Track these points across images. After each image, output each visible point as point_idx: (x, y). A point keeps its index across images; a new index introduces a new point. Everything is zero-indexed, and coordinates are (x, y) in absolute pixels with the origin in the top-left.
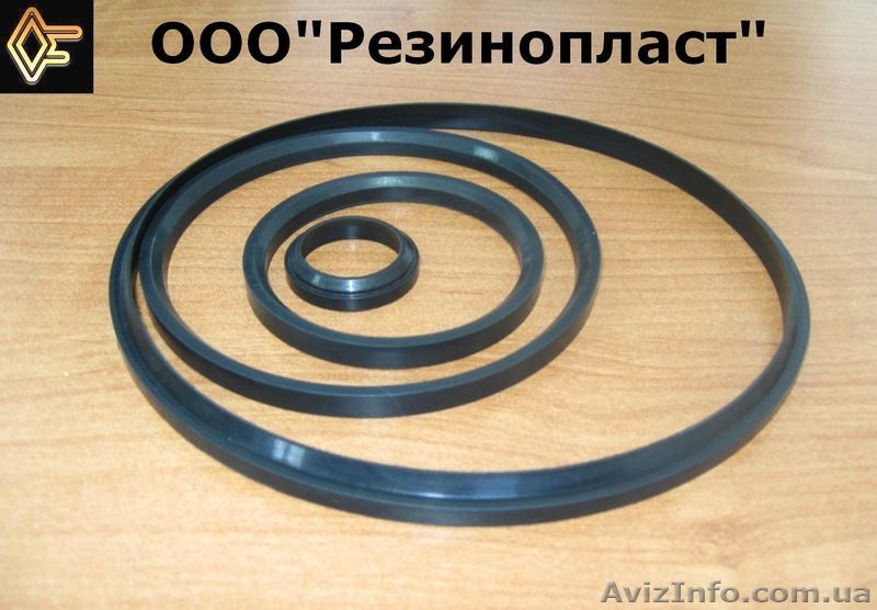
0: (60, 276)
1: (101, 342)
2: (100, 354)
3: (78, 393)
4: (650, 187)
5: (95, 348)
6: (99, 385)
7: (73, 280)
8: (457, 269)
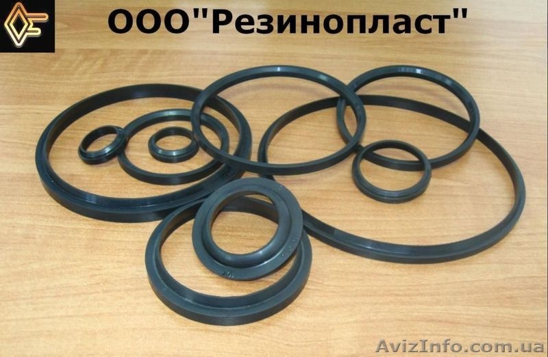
0: (78, 235)
1: (99, 269)
2: (99, 275)
3: (91, 293)
4: (347, 190)
5: (97, 272)
6: (99, 290)
7: (84, 237)
8: (253, 235)
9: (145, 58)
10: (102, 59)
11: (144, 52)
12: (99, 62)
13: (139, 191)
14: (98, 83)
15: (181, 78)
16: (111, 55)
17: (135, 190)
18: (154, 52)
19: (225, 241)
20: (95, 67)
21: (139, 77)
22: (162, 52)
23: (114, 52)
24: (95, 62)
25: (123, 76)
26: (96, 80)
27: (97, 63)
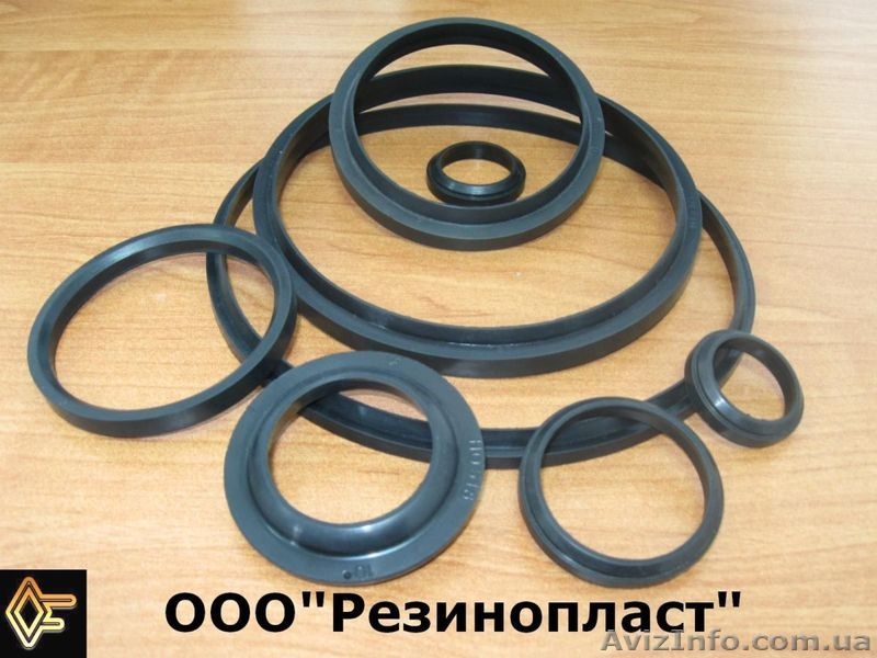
9: (163, 66)
10: (77, 69)
11: (161, 55)
12: (73, 75)
13: (130, 345)
14: (65, 116)
15: (233, 102)
16: (96, 62)
17: (121, 343)
18: (183, 55)
19: (316, 459)
20: (62, 86)
21: (149, 103)
22: (197, 55)
23: (102, 56)
24: (63, 76)
25: (116, 102)
26: (61, 110)
27: (67, 77)
